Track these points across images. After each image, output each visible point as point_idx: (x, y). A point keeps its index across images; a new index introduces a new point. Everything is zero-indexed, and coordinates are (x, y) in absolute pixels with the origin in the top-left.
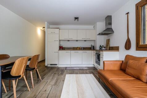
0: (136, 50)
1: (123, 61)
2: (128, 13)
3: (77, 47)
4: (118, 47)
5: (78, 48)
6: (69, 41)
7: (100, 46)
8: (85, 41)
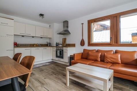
0: (88, 46)
1: (82, 53)
2: (83, 24)
3: (33, 43)
4: (75, 44)
5: (35, 44)
6: (23, 36)
7: (57, 43)
8: (41, 38)
